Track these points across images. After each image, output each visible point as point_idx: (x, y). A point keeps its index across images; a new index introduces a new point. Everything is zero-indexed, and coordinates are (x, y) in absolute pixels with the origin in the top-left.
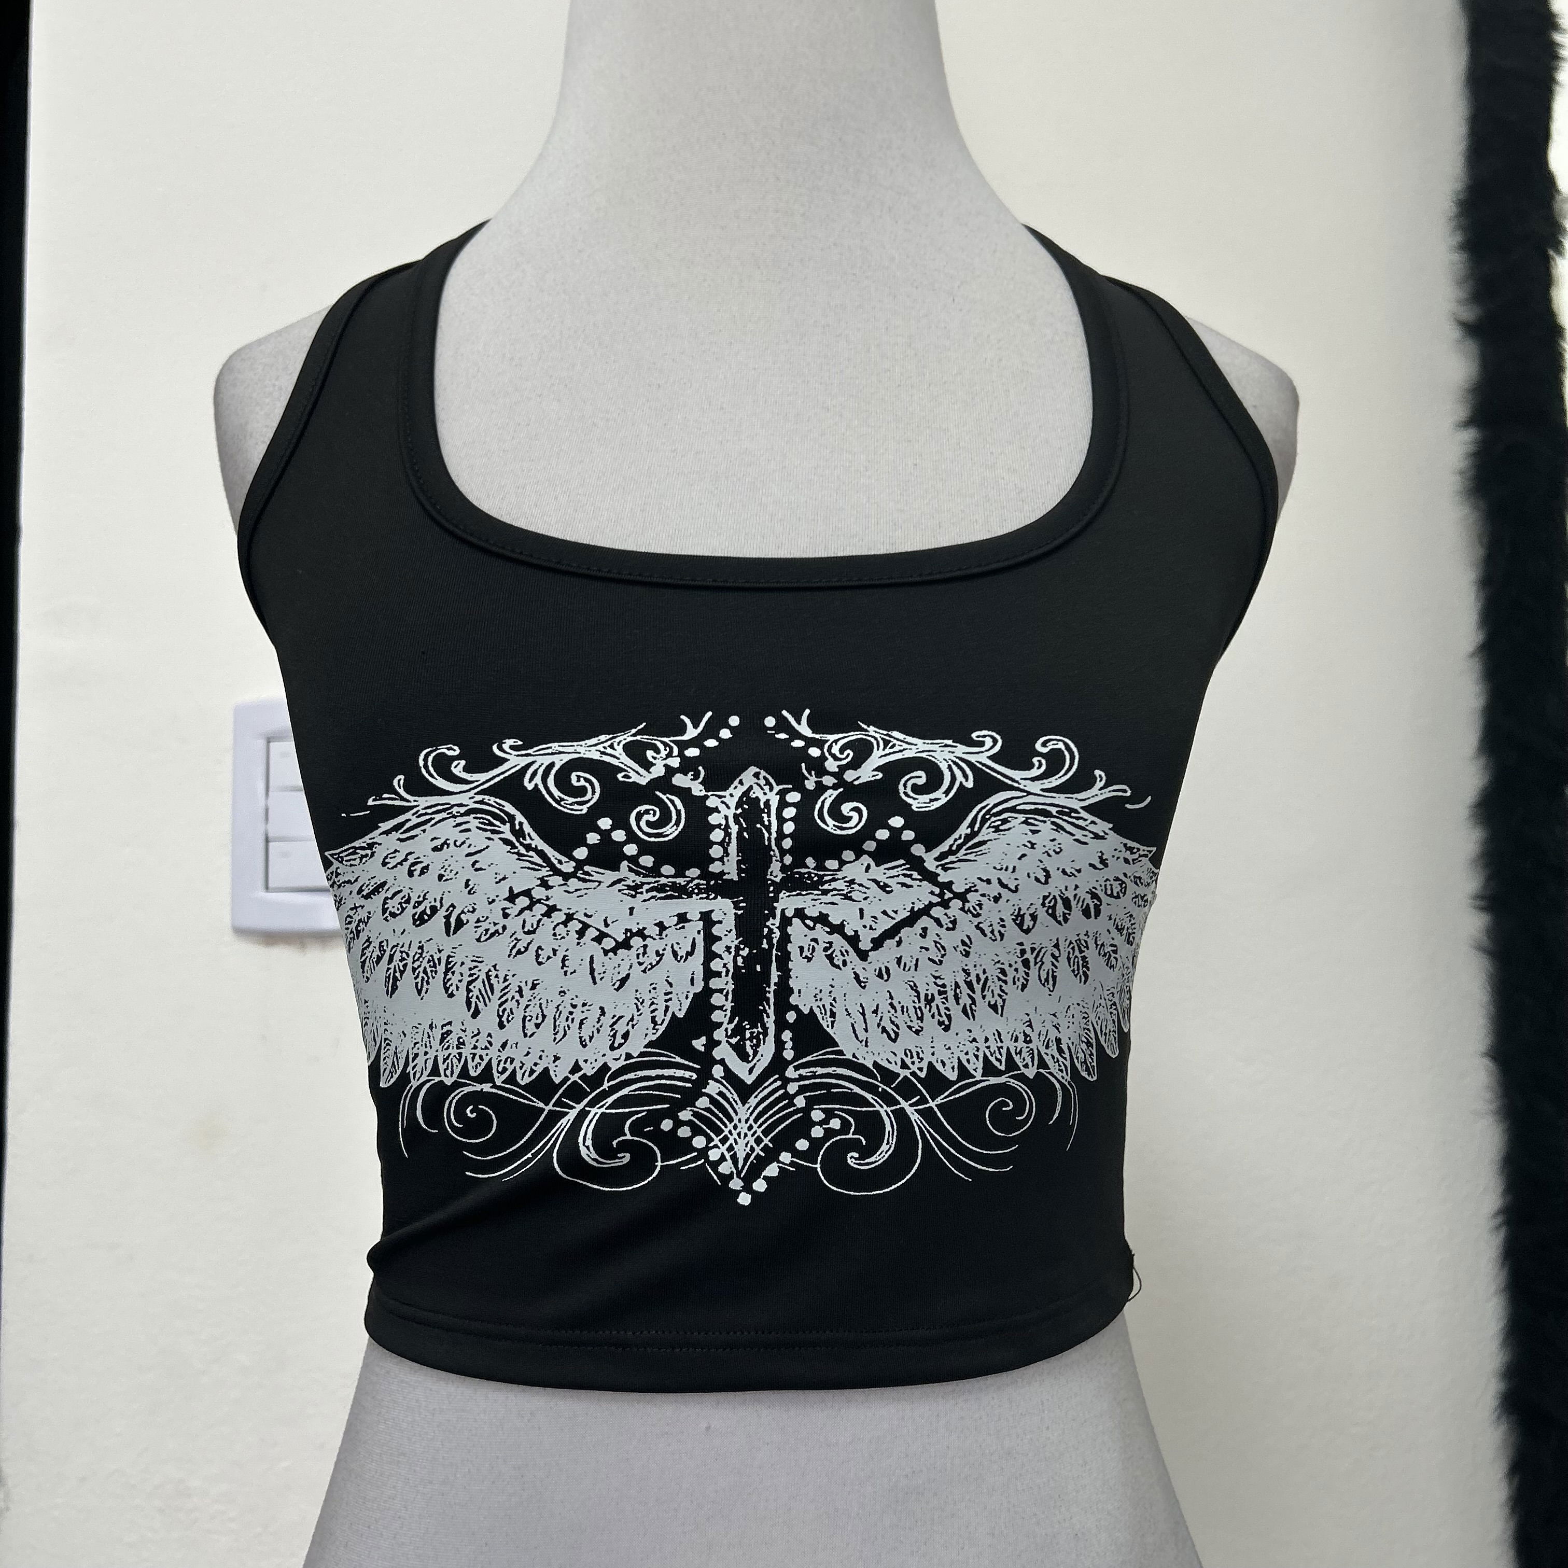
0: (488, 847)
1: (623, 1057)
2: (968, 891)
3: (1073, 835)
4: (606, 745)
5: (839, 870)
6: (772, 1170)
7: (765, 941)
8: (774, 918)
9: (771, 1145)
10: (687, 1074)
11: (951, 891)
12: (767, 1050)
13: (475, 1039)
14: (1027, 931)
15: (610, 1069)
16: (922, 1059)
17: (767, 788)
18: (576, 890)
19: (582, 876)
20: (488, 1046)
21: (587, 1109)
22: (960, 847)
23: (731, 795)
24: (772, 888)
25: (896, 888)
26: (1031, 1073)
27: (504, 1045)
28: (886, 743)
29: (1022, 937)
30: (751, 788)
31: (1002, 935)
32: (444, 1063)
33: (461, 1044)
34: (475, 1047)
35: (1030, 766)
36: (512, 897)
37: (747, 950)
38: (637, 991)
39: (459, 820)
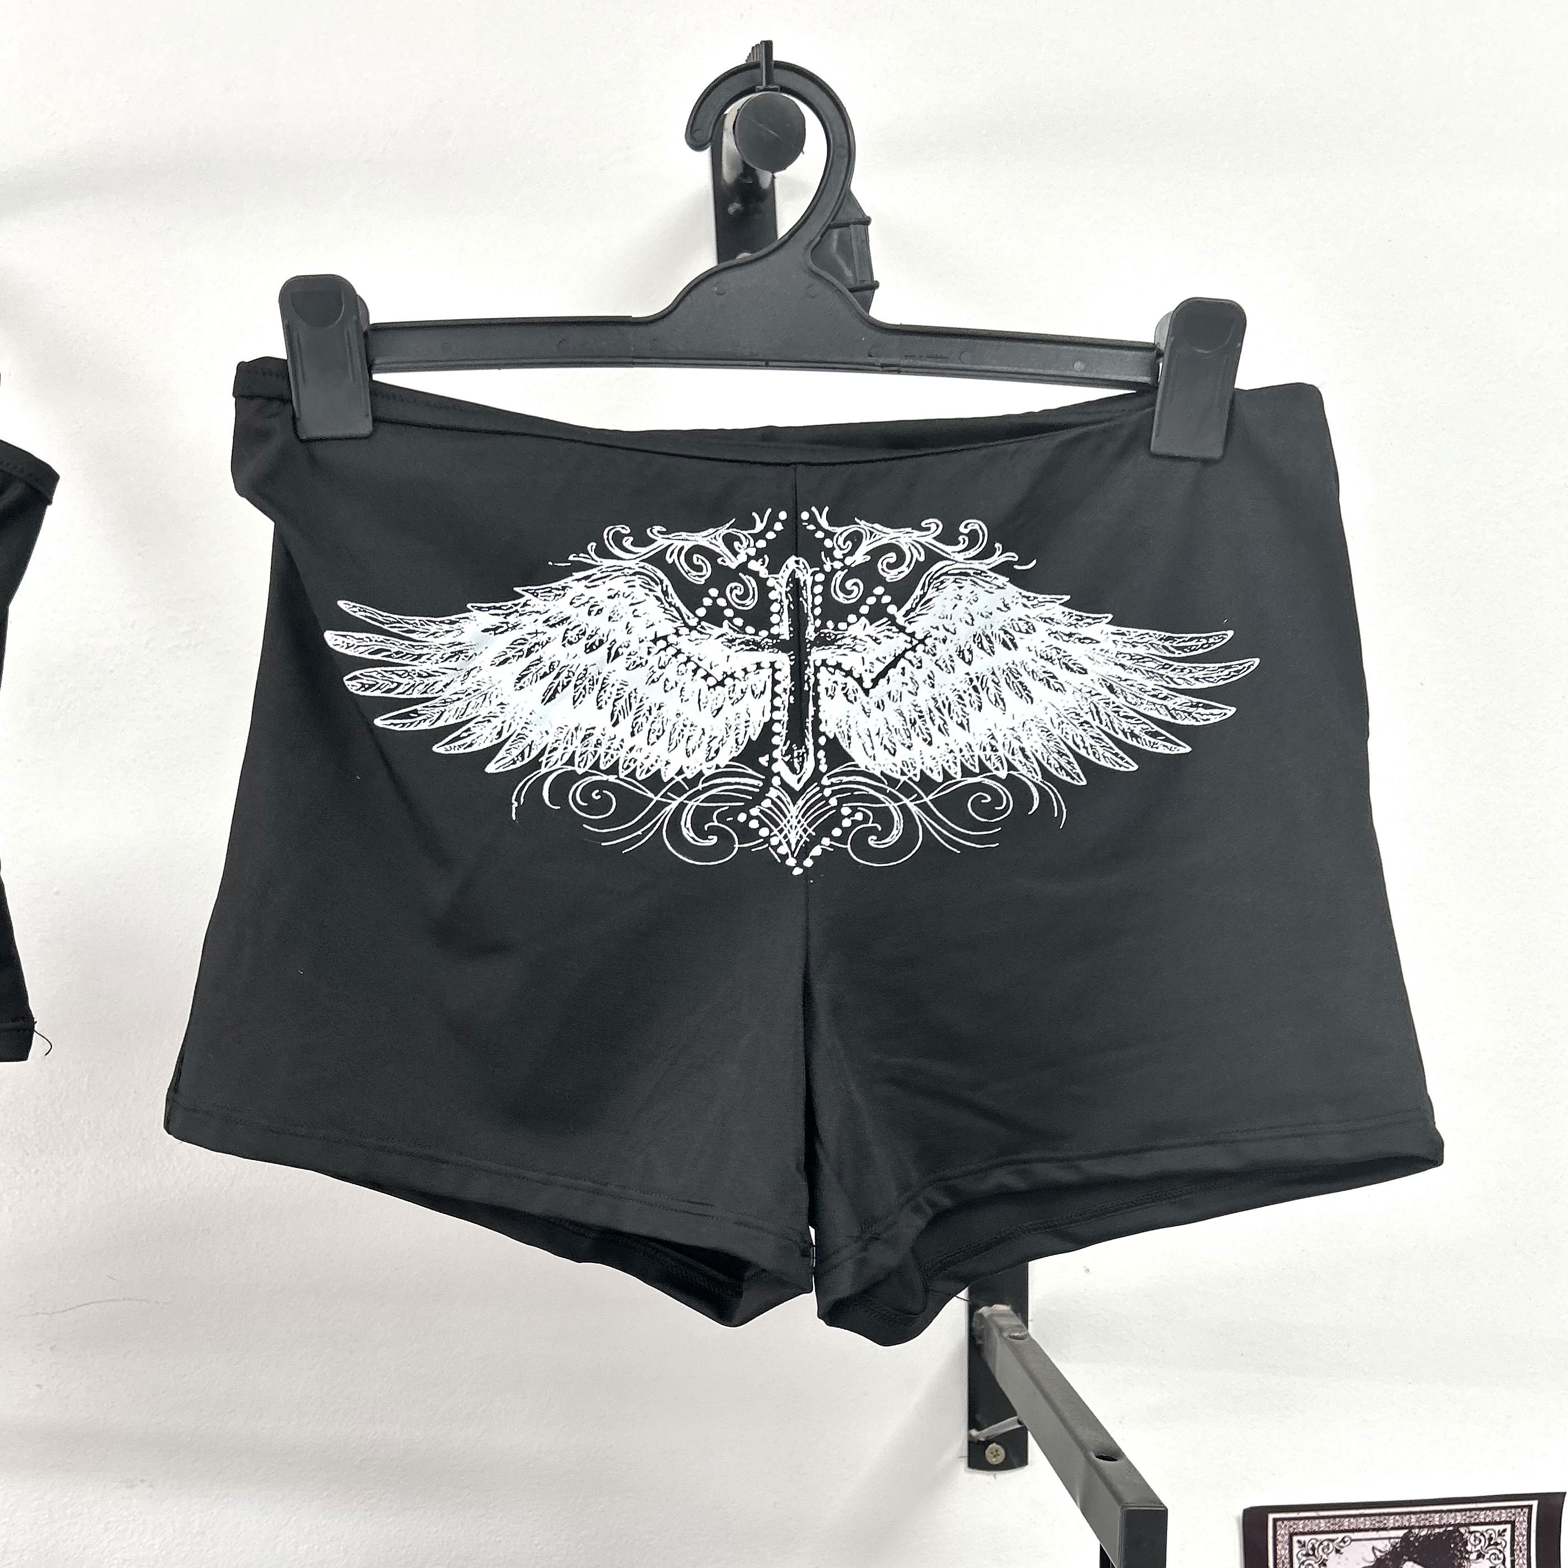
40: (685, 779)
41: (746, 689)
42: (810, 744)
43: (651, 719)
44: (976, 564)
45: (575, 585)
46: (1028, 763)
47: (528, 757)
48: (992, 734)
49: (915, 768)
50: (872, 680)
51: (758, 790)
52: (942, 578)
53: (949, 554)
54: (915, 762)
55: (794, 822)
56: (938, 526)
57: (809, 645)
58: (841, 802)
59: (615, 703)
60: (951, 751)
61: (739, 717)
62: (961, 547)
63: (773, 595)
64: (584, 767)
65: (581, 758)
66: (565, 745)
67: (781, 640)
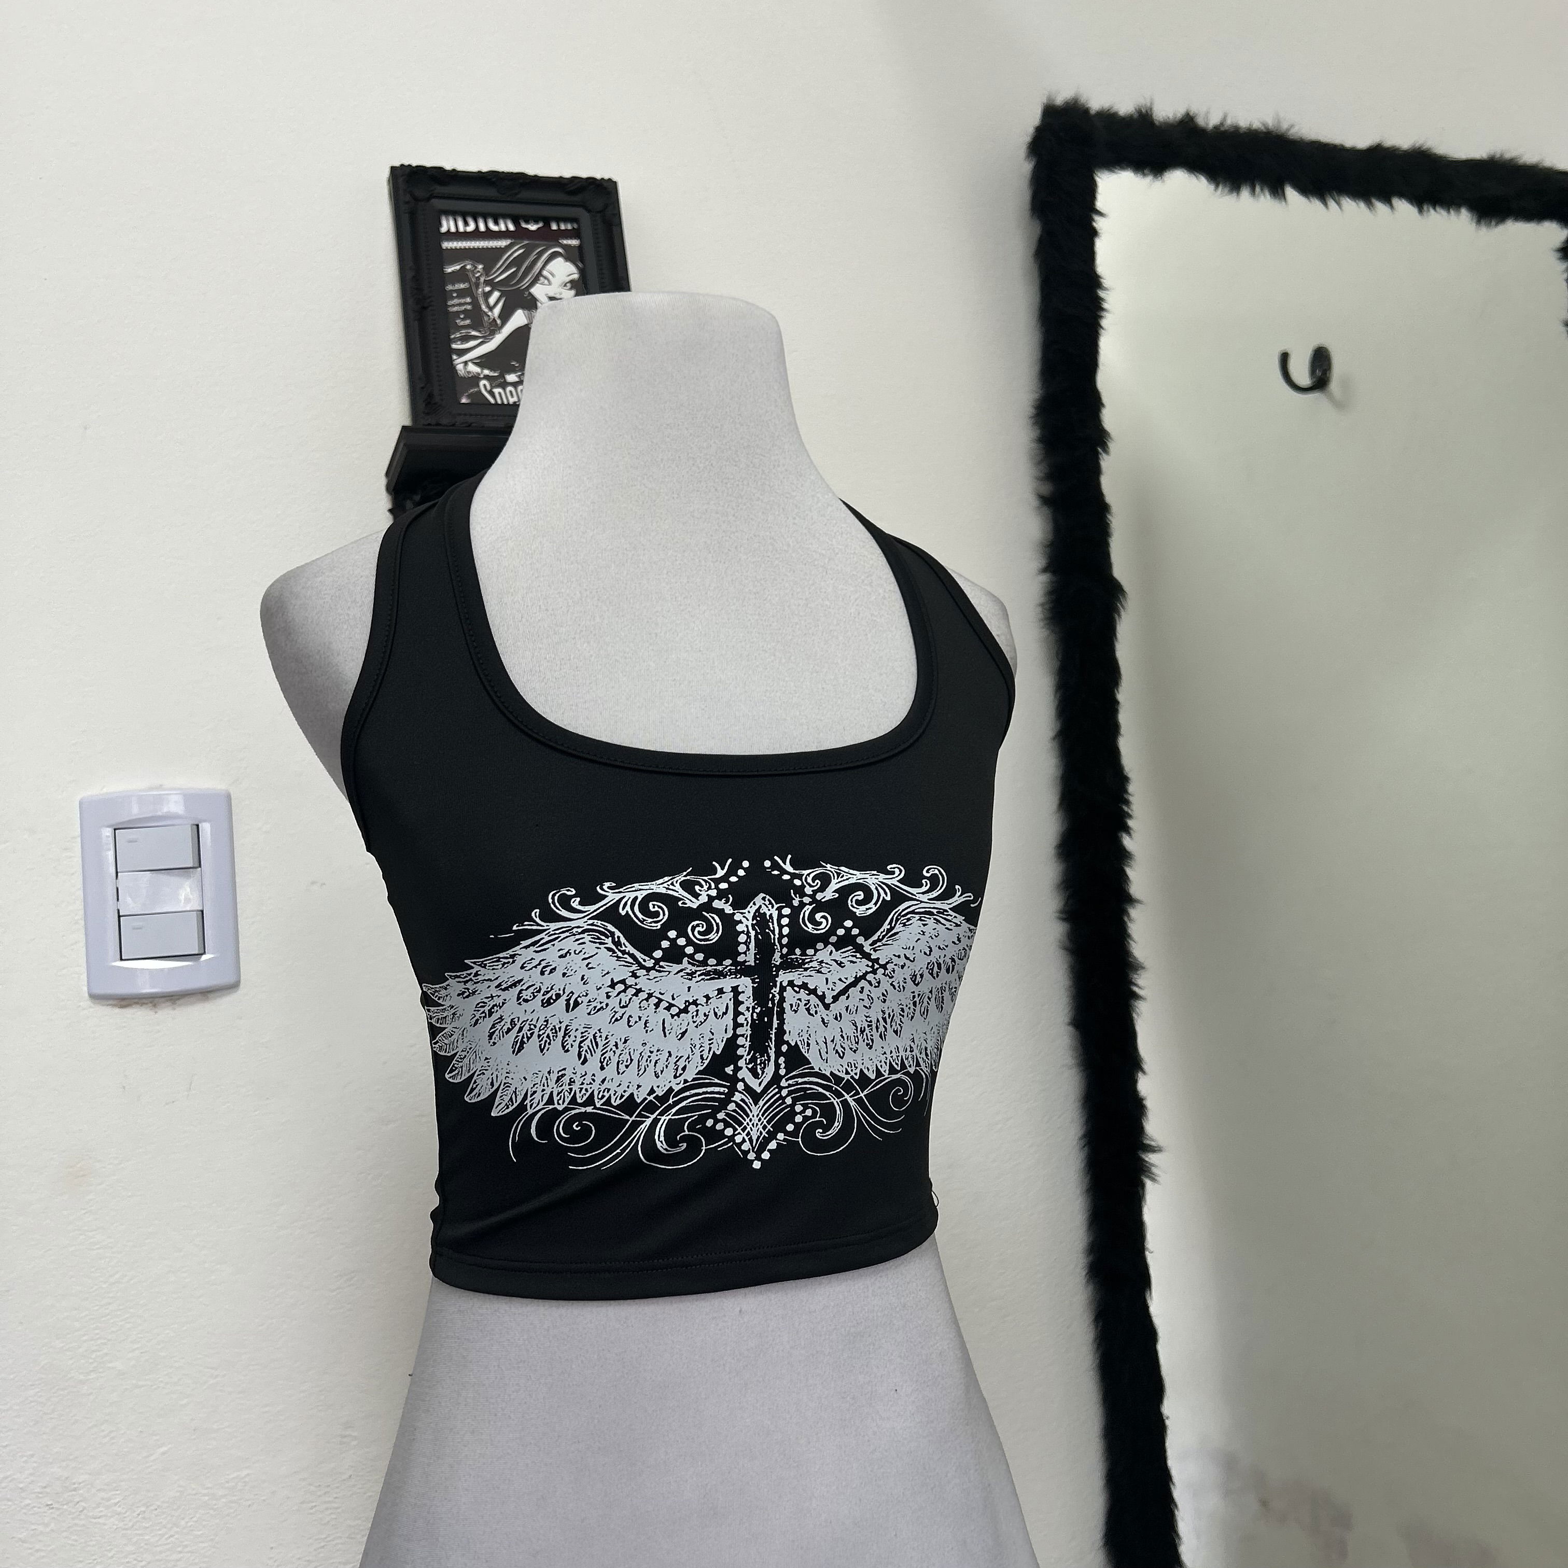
0: (597, 953)
1: (682, 1082)
2: (888, 963)
3: (945, 925)
4: (669, 883)
5: (814, 955)
6: (773, 1145)
7: (770, 1002)
8: (776, 988)
9: (772, 1130)
10: (722, 1090)
11: (878, 964)
12: (770, 1070)
13: (583, 1078)
14: (917, 985)
15: (674, 1090)
16: (857, 1068)
17: (770, 906)
18: (655, 978)
19: (659, 969)
20: (592, 1082)
21: (658, 1117)
22: (884, 937)
23: (749, 912)
24: (774, 969)
25: (847, 964)
26: (912, 1070)
27: (603, 1081)
28: (838, 874)
29: (914, 988)
30: (760, 907)
31: (904, 988)
32: (557, 1096)
33: (572, 1082)
34: (583, 1084)
35: (921, 886)
36: (613, 985)
37: (759, 1009)
38: (691, 1039)
39: (578, 937)
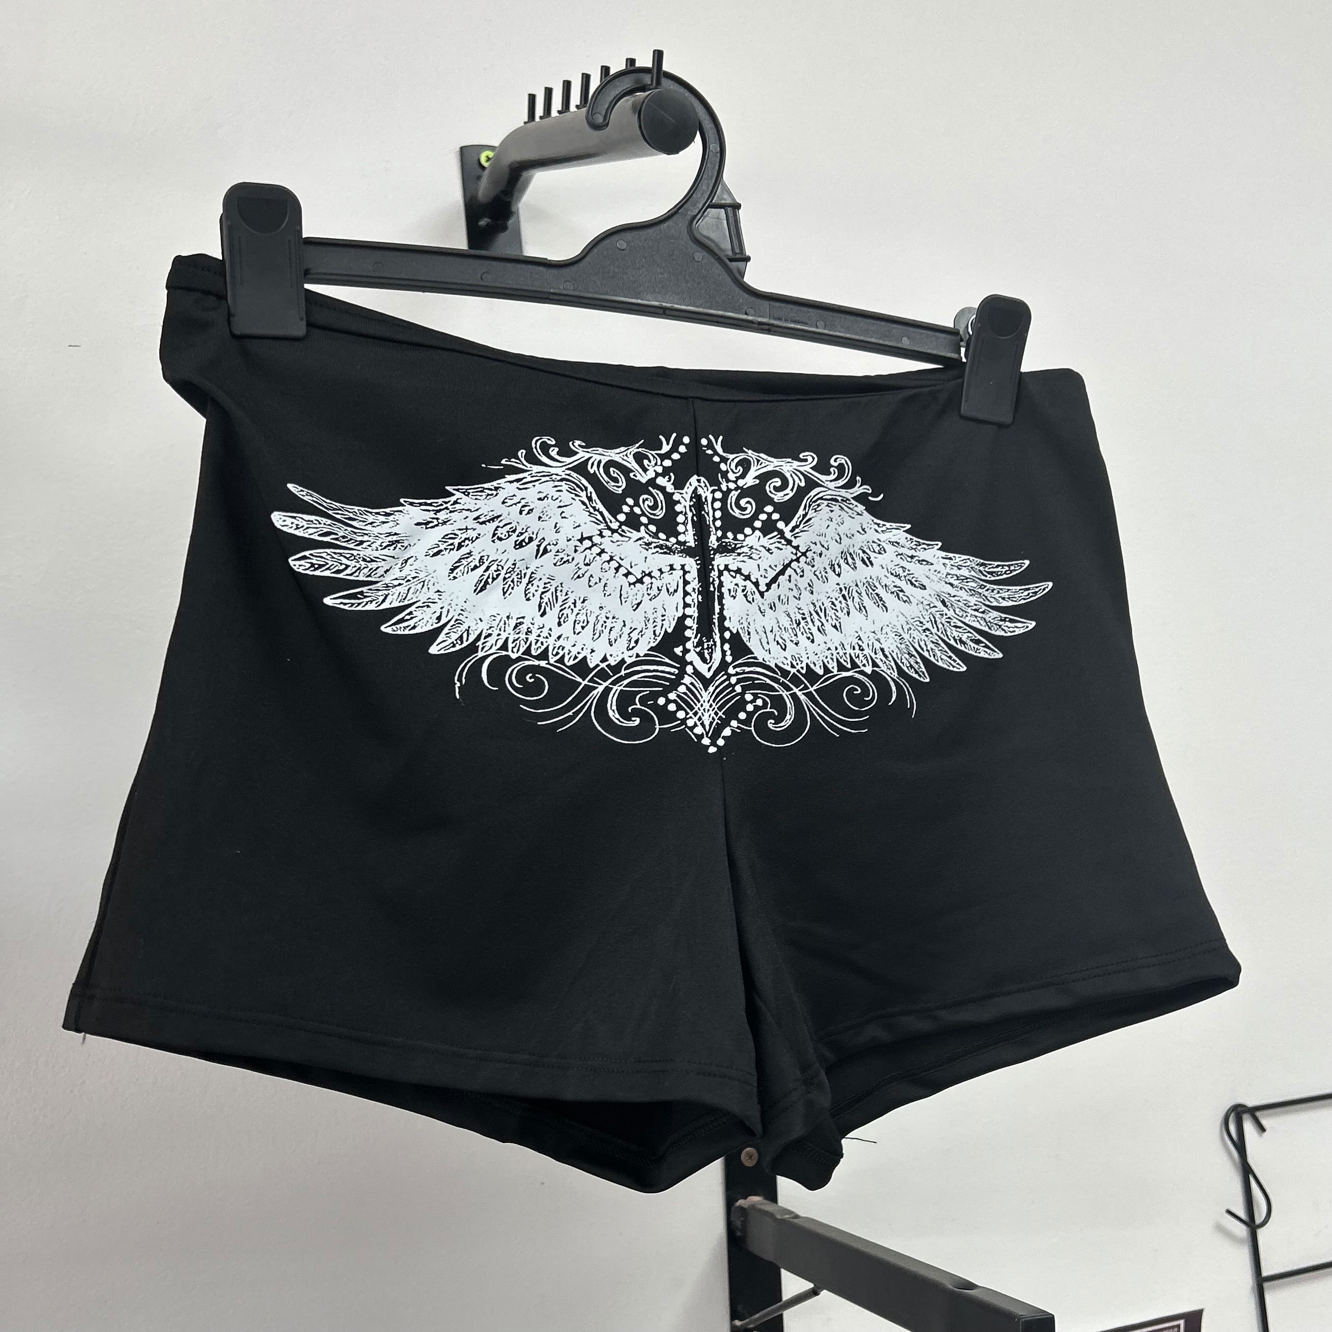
40: (609, 666)
41: (662, 587)
42: (717, 638)
43: (576, 611)
44: (843, 492)
45: (507, 486)
46: (887, 662)
47: (467, 640)
48: (859, 636)
49: (802, 662)
50: (767, 585)
51: (674, 677)
52: (819, 502)
53: (824, 482)
54: (801, 657)
55: (706, 706)
56: (813, 458)
57: (712, 552)
58: (745, 689)
59: (543, 596)
60: (829, 649)
61: (656, 612)
62: (832, 477)
63: (678, 508)
64: (517, 653)
65: (514, 644)
66: (498, 632)
67: (688, 546)
